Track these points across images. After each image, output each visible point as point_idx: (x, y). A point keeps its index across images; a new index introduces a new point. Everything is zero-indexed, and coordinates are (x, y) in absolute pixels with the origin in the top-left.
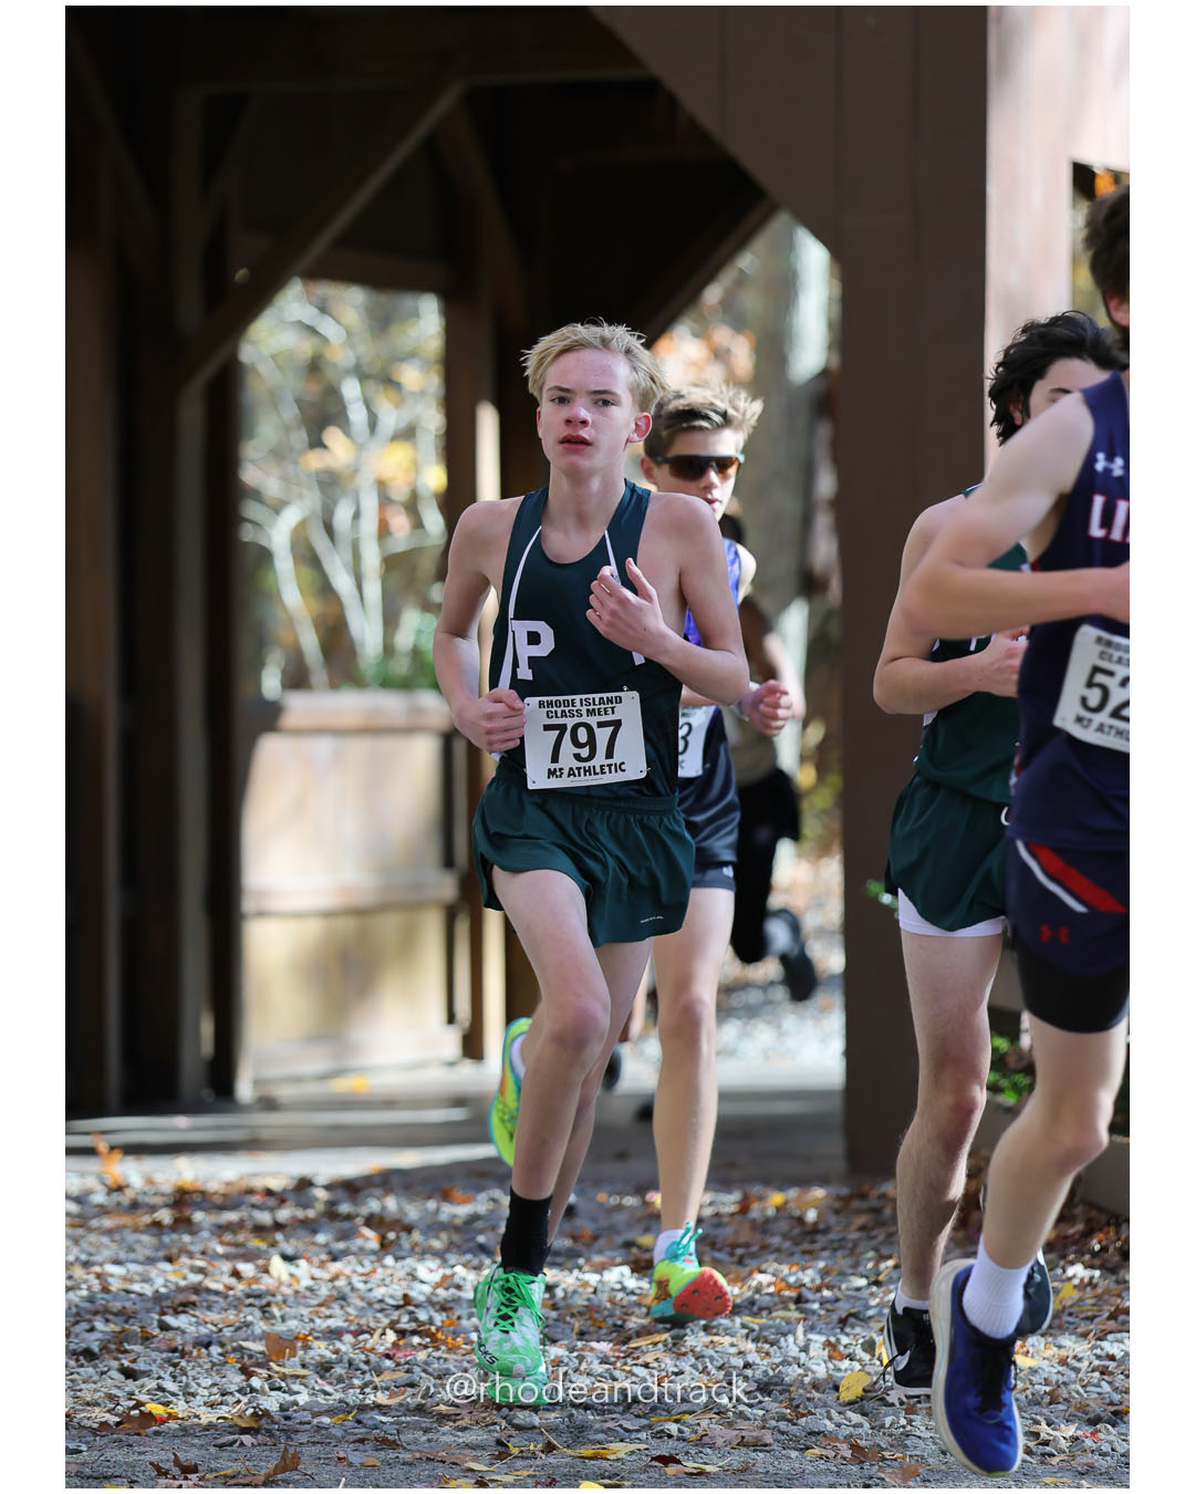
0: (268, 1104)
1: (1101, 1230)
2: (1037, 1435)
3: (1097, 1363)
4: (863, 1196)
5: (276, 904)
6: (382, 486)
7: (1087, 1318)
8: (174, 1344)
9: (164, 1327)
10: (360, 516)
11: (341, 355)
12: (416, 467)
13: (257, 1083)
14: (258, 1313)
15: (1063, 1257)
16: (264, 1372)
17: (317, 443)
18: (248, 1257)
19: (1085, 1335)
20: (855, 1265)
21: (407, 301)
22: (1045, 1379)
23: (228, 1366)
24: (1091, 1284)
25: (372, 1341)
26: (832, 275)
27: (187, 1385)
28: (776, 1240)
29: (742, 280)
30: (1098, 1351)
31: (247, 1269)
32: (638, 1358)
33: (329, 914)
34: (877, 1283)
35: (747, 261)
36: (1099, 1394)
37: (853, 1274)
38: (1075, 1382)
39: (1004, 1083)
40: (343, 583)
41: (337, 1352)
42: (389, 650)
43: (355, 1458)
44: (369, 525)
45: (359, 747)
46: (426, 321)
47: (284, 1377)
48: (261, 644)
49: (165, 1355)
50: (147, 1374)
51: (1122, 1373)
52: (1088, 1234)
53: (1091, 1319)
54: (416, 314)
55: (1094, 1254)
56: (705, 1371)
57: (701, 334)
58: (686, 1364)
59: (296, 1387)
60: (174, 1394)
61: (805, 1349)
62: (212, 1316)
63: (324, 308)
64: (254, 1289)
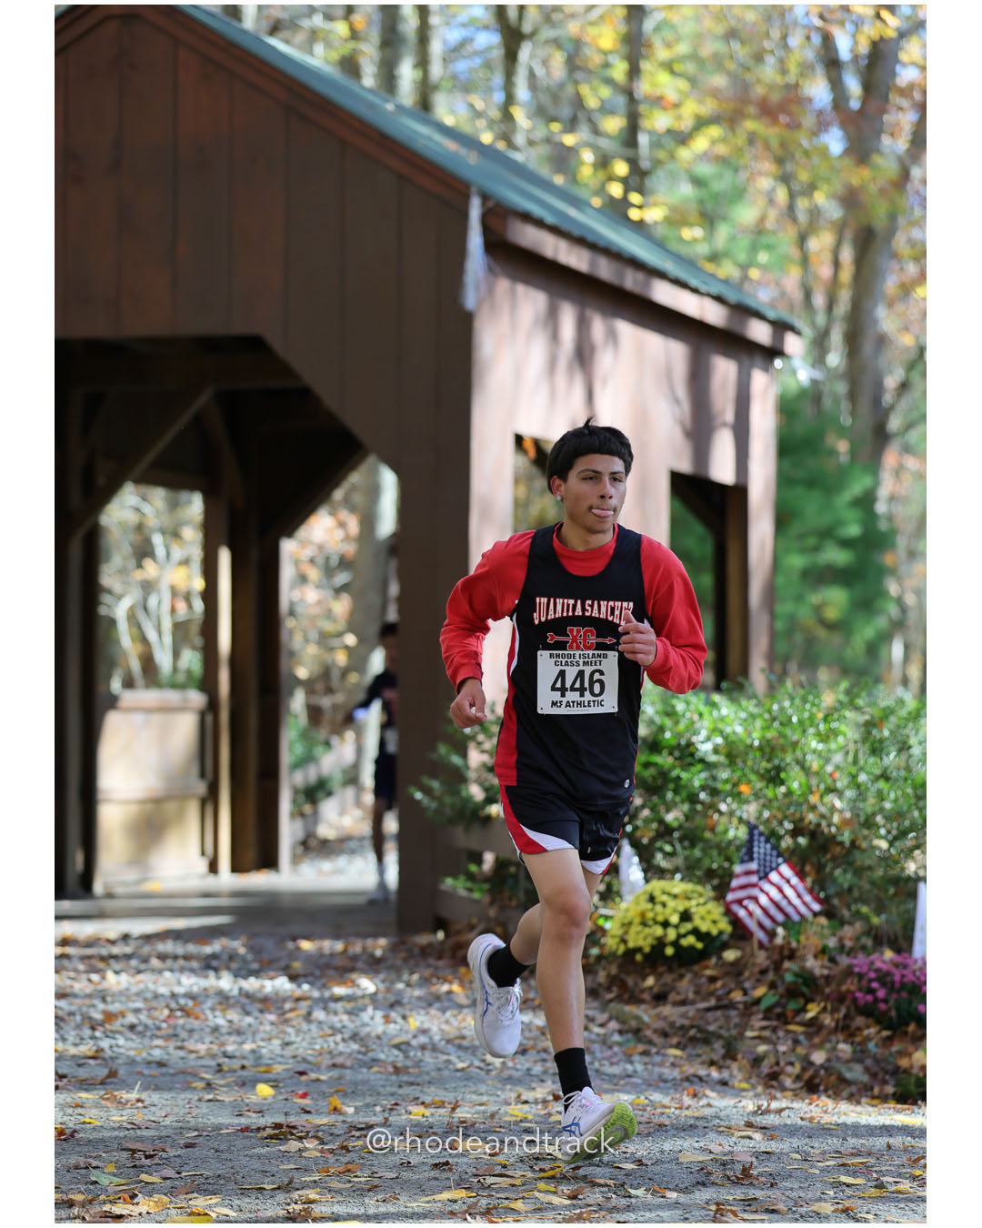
0: (110, 896)
2: (484, 1061)
4: (404, 943)
5: (114, 796)
6: (172, 585)
10: (160, 602)
11: (152, 521)
12: (189, 578)
13: (106, 885)
14: (100, 1000)
16: (102, 1029)
17: (140, 566)
18: (96, 971)
20: (399, 977)
21: (184, 495)
23: (84, 1026)
25: (156, 1014)
26: (396, 486)
28: (360, 965)
29: (354, 488)
31: (95, 977)
32: (289, 1023)
33: (142, 802)
34: (409, 986)
35: (355, 478)
37: (398, 982)
39: (475, 886)
40: (152, 635)
41: (139, 1019)
42: (175, 669)
43: (146, 1072)
44: (166, 607)
45: (157, 719)
46: (195, 505)
47: (112, 1032)
48: (112, 664)
54: (190, 502)
56: (322, 1029)
57: (333, 513)
58: (313, 1027)
59: (118, 1036)
61: (372, 1018)
62: (78, 1001)
63: (144, 499)
64: (99, 987)
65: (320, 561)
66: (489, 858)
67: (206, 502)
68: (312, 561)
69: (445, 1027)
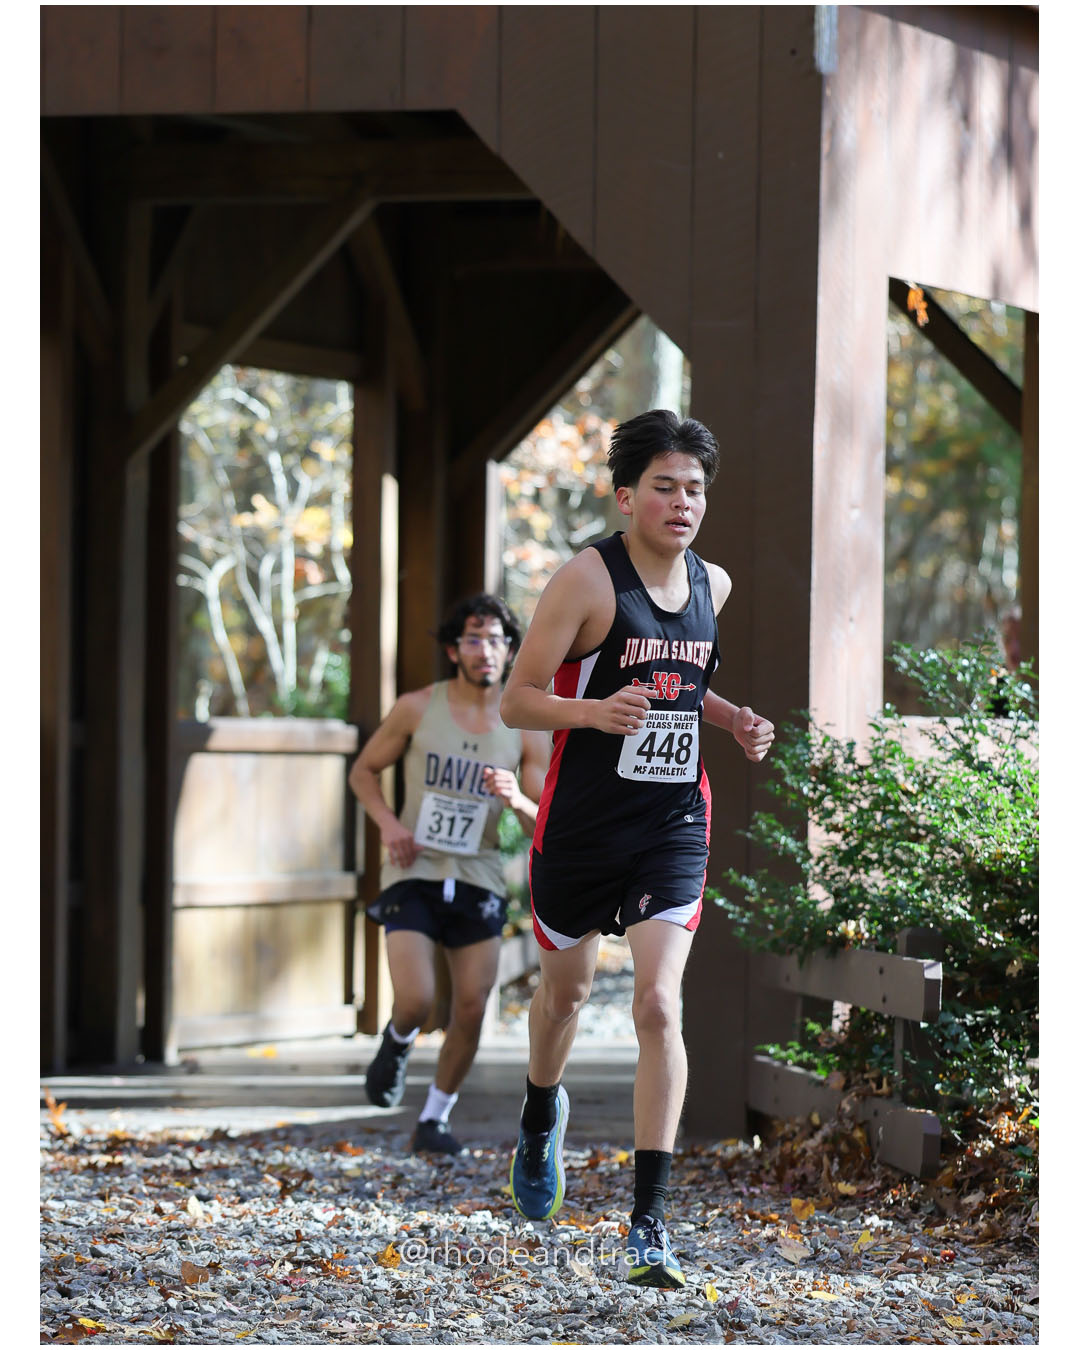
0: (192, 1068)
1: (895, 1187)
3: (887, 1298)
4: (695, 1155)
5: (201, 898)
6: (299, 541)
7: (881, 1261)
8: (104, 1268)
9: (96, 1254)
10: (280, 569)
11: (267, 429)
12: (330, 526)
13: (182, 1050)
14: (176, 1244)
15: (862, 1209)
16: (180, 1294)
17: (247, 507)
18: (169, 1197)
19: (878, 1275)
20: (686, 1214)
21: (321, 386)
22: (844, 1312)
23: (149, 1288)
24: (885, 1232)
25: (272, 1270)
26: (684, 372)
27: (114, 1303)
28: (620, 1191)
29: (610, 373)
30: (889, 1289)
31: (168, 1207)
32: (499, 1288)
34: (704, 1229)
35: (614, 356)
36: (889, 1324)
37: (684, 1221)
38: (868, 1314)
39: (816, 1059)
40: (265, 625)
41: (242, 1279)
42: (302, 683)
44: (288, 575)
45: (276, 765)
46: (339, 403)
47: (196, 1299)
48: (196, 676)
49: (96, 1278)
50: (81, 1294)
51: (909, 1308)
52: (884, 1190)
53: (884, 1262)
54: (333, 398)
55: (888, 1207)
56: (555, 1300)
57: (574, 420)
59: (207, 1307)
60: (103, 1311)
62: (138, 1246)
63: (251, 392)
64: (174, 1224)
65: (550, 498)
66: (841, 1009)
67: (357, 398)
68: (537, 498)
69: (763, 1298)
